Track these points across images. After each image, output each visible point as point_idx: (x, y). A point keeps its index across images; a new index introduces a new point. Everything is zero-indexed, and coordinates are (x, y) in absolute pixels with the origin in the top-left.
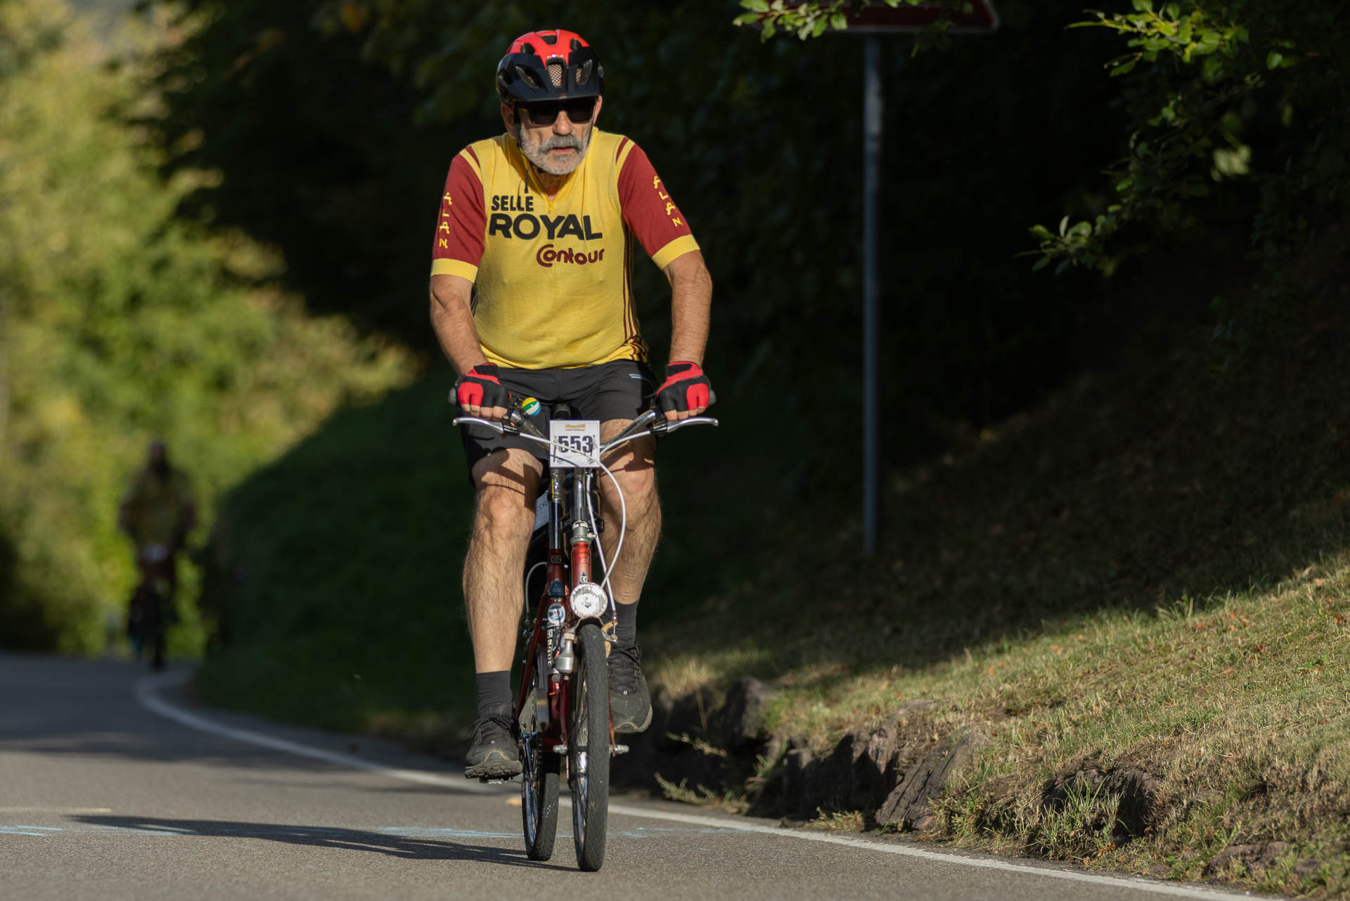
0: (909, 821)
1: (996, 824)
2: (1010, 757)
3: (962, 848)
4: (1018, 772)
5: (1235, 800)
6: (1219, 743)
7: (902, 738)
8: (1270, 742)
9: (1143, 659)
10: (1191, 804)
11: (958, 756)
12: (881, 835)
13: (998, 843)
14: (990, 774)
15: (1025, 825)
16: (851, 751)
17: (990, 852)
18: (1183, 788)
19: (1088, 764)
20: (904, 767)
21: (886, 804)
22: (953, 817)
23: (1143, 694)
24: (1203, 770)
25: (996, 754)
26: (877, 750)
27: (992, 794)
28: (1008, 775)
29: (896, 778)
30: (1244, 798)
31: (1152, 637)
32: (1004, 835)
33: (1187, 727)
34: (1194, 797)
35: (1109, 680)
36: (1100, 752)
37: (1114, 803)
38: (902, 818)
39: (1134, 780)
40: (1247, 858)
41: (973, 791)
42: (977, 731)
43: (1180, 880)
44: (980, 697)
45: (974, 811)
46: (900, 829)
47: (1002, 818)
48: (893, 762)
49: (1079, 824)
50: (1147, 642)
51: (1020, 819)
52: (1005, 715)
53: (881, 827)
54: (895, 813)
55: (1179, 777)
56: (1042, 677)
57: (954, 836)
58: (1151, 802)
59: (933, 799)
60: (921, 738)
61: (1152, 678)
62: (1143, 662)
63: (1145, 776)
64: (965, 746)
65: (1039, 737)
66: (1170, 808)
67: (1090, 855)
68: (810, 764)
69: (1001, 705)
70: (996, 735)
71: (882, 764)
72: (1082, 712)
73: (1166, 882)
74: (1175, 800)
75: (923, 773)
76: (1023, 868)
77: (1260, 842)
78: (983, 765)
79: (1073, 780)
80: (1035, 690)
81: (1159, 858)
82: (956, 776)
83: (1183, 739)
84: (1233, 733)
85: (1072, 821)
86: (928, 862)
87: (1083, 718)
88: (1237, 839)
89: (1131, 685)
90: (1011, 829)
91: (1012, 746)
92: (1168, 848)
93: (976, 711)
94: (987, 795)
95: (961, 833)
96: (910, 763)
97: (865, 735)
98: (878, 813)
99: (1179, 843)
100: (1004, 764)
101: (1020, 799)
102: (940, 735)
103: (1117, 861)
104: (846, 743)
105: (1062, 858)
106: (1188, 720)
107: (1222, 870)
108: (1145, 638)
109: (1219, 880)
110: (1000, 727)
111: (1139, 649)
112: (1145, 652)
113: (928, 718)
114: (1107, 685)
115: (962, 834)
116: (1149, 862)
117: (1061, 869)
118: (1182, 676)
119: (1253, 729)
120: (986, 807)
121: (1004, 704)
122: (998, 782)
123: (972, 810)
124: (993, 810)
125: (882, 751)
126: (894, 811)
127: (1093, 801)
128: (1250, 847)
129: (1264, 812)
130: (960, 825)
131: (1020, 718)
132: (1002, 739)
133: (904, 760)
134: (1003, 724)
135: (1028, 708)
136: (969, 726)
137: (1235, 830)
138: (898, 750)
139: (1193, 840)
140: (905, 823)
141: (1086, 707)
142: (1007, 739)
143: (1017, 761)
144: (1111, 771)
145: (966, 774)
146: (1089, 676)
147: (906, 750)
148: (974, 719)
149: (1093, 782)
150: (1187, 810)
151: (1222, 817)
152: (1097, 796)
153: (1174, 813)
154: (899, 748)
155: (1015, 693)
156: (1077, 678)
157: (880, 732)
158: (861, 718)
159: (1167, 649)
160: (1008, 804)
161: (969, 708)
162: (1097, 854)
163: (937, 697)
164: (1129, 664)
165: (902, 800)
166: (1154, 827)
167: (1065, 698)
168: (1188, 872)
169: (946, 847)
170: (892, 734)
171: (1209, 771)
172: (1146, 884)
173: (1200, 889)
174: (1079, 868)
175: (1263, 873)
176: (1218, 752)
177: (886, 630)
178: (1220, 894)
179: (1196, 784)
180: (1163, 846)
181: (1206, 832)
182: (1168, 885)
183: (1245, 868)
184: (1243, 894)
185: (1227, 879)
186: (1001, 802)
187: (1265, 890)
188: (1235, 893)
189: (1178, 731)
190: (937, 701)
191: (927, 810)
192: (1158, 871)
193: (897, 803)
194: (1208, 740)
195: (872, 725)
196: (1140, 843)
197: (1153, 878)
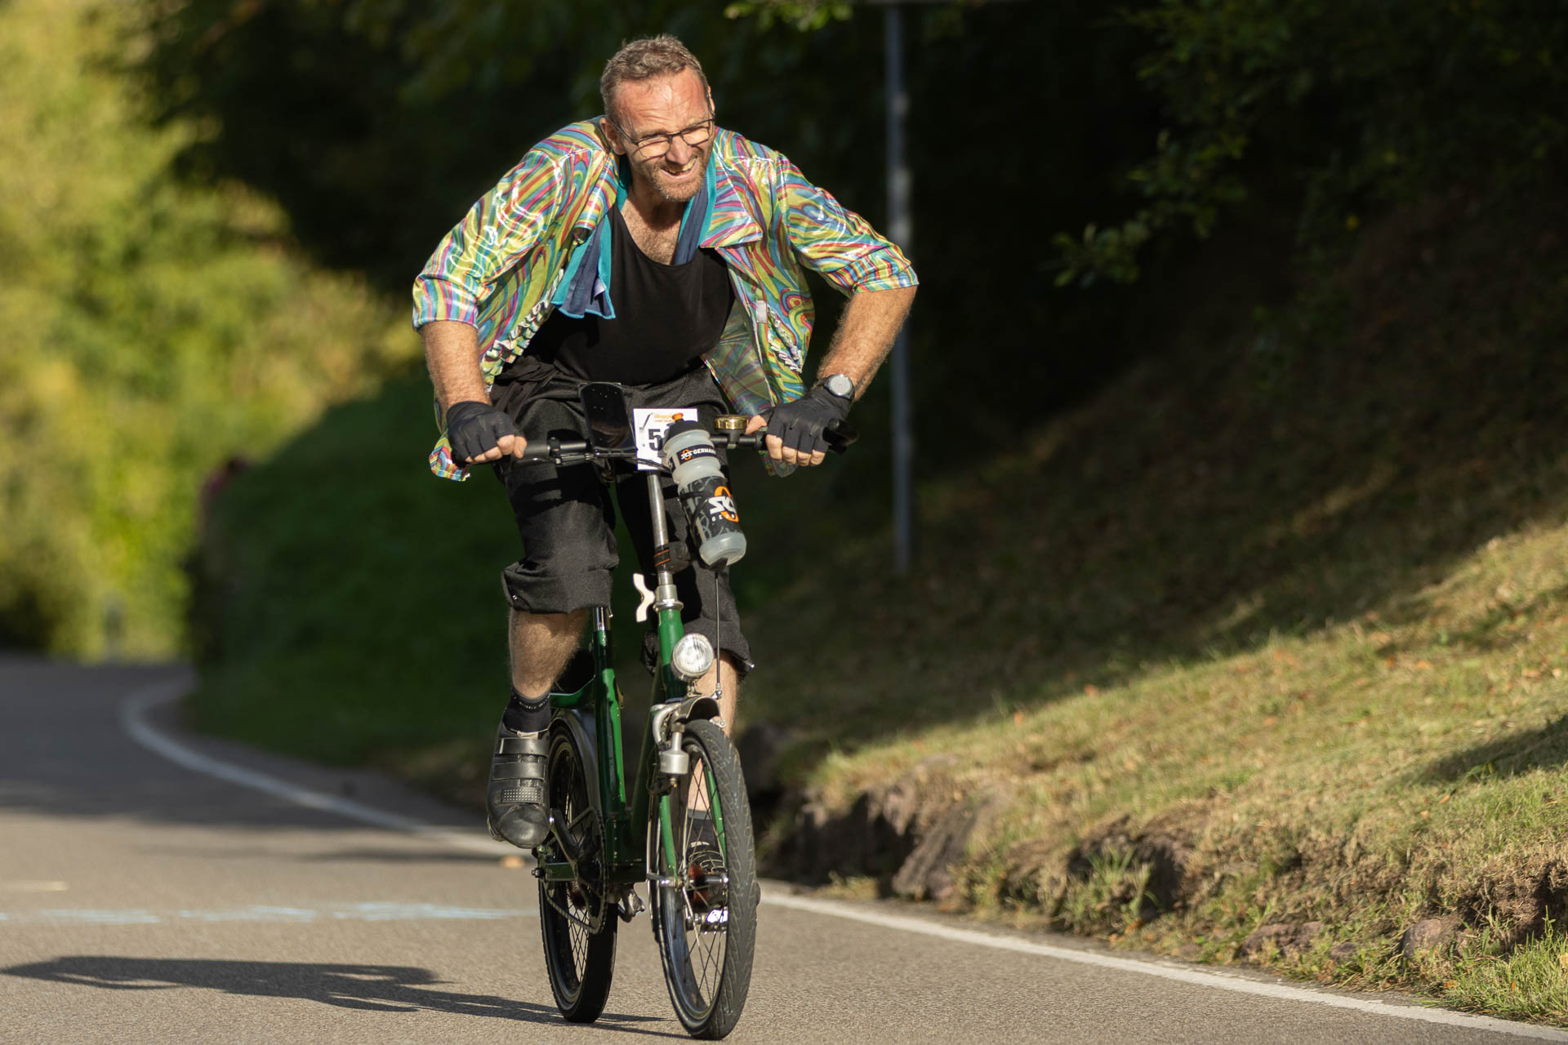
0: (928, 890)
1: (1019, 894)
2: (1037, 818)
3: (984, 921)
4: (1044, 836)
5: (1270, 875)
6: (1253, 809)
7: (921, 797)
8: (1307, 810)
9: (1180, 707)
10: (1223, 877)
11: (979, 819)
12: (899, 904)
13: (1023, 917)
14: (1015, 838)
15: (1050, 897)
16: (868, 811)
17: (1012, 927)
18: (1215, 859)
19: (1117, 830)
20: (923, 830)
21: (904, 870)
22: (973, 887)
23: (1180, 748)
24: (1236, 839)
25: (1019, 816)
26: (895, 811)
27: (1016, 861)
28: (1033, 839)
29: (914, 842)
30: (1279, 871)
31: (1190, 683)
32: (1027, 908)
33: (1222, 790)
34: (1226, 869)
35: (1142, 731)
36: (1128, 817)
37: (1143, 874)
38: (921, 886)
39: (1164, 849)
40: (1281, 939)
41: (996, 858)
42: (1001, 791)
43: (1210, 964)
44: (1004, 750)
45: (997, 879)
46: (918, 898)
47: (1025, 889)
48: (912, 824)
49: (1106, 896)
50: (1184, 687)
51: (1045, 890)
52: (1032, 771)
53: (896, 895)
54: (913, 880)
55: (1212, 847)
56: (1071, 728)
57: (975, 908)
58: (1181, 875)
59: (953, 865)
60: (941, 797)
61: (1189, 729)
62: (1179, 709)
63: (1175, 845)
64: (987, 807)
65: (1067, 795)
66: (1200, 881)
67: (1115, 931)
68: (825, 823)
69: (1027, 759)
70: (1020, 794)
71: (900, 825)
72: (1114, 769)
73: (1195, 965)
74: (1207, 873)
75: (943, 837)
76: (1046, 949)
77: (1295, 922)
78: (1006, 827)
79: (1099, 848)
80: (1063, 742)
81: (1189, 937)
82: (978, 841)
83: (1216, 803)
84: (1268, 798)
85: (1098, 894)
86: (943, 942)
87: (1114, 776)
88: (1270, 919)
89: (1167, 737)
90: (1034, 902)
91: (1039, 807)
92: (1199, 926)
93: (1000, 766)
94: (1010, 862)
95: (983, 903)
96: (929, 825)
97: (880, 794)
98: (895, 880)
99: (1210, 921)
100: (1028, 827)
101: (1044, 867)
102: (962, 794)
103: (1146, 940)
104: (862, 802)
105: (1089, 935)
106: (1222, 781)
107: (1254, 953)
108: (1182, 683)
109: (1251, 964)
110: (1025, 785)
111: (1176, 696)
112: (1183, 699)
113: (948, 775)
114: (1140, 737)
115: (985, 905)
116: (1178, 942)
117: (1085, 949)
119: (1291, 794)
120: (1009, 875)
121: (1031, 758)
122: (1023, 847)
123: (994, 878)
124: (1016, 878)
125: (900, 813)
126: (912, 877)
127: (1121, 872)
128: (1285, 927)
129: (1299, 888)
130: (981, 895)
131: (1048, 773)
132: (1026, 799)
133: (923, 822)
134: (1029, 781)
135: (1056, 762)
136: (991, 784)
137: (1268, 908)
138: (917, 810)
139: (1225, 918)
140: (925, 891)
141: (1118, 762)
142: (1033, 799)
143: (1043, 823)
144: (1140, 838)
145: (988, 838)
146: (1122, 726)
147: (926, 811)
148: (998, 776)
149: (1121, 850)
150: (1219, 885)
151: (1254, 893)
152: (1126, 865)
153: (1205, 886)
154: (919, 808)
155: (1042, 746)
156: (1108, 729)
157: (897, 790)
158: (879, 772)
159: (1204, 696)
160: (1032, 873)
161: (992, 763)
162: (1124, 931)
163: (959, 750)
164: (1166, 712)
165: (921, 866)
166: (1184, 901)
167: (1095, 753)
168: (1218, 955)
169: (966, 920)
170: (910, 792)
171: (1243, 842)
172: (1172, 970)
173: (1230, 975)
174: (1105, 947)
175: (1297, 957)
176: (1252, 820)
177: (914, 664)
178: (1250, 983)
179: (1229, 856)
180: (1194, 924)
181: (1239, 910)
182: (1195, 971)
183: (1278, 951)
184: (1275, 982)
185: (1259, 964)
186: (1025, 870)
187: (1298, 978)
188: (1266, 982)
189: (1211, 794)
190: (960, 757)
191: (946, 878)
192: (1187, 954)
193: (916, 870)
194: (1243, 805)
195: (890, 781)
196: (1169, 920)
197: (1182, 960)
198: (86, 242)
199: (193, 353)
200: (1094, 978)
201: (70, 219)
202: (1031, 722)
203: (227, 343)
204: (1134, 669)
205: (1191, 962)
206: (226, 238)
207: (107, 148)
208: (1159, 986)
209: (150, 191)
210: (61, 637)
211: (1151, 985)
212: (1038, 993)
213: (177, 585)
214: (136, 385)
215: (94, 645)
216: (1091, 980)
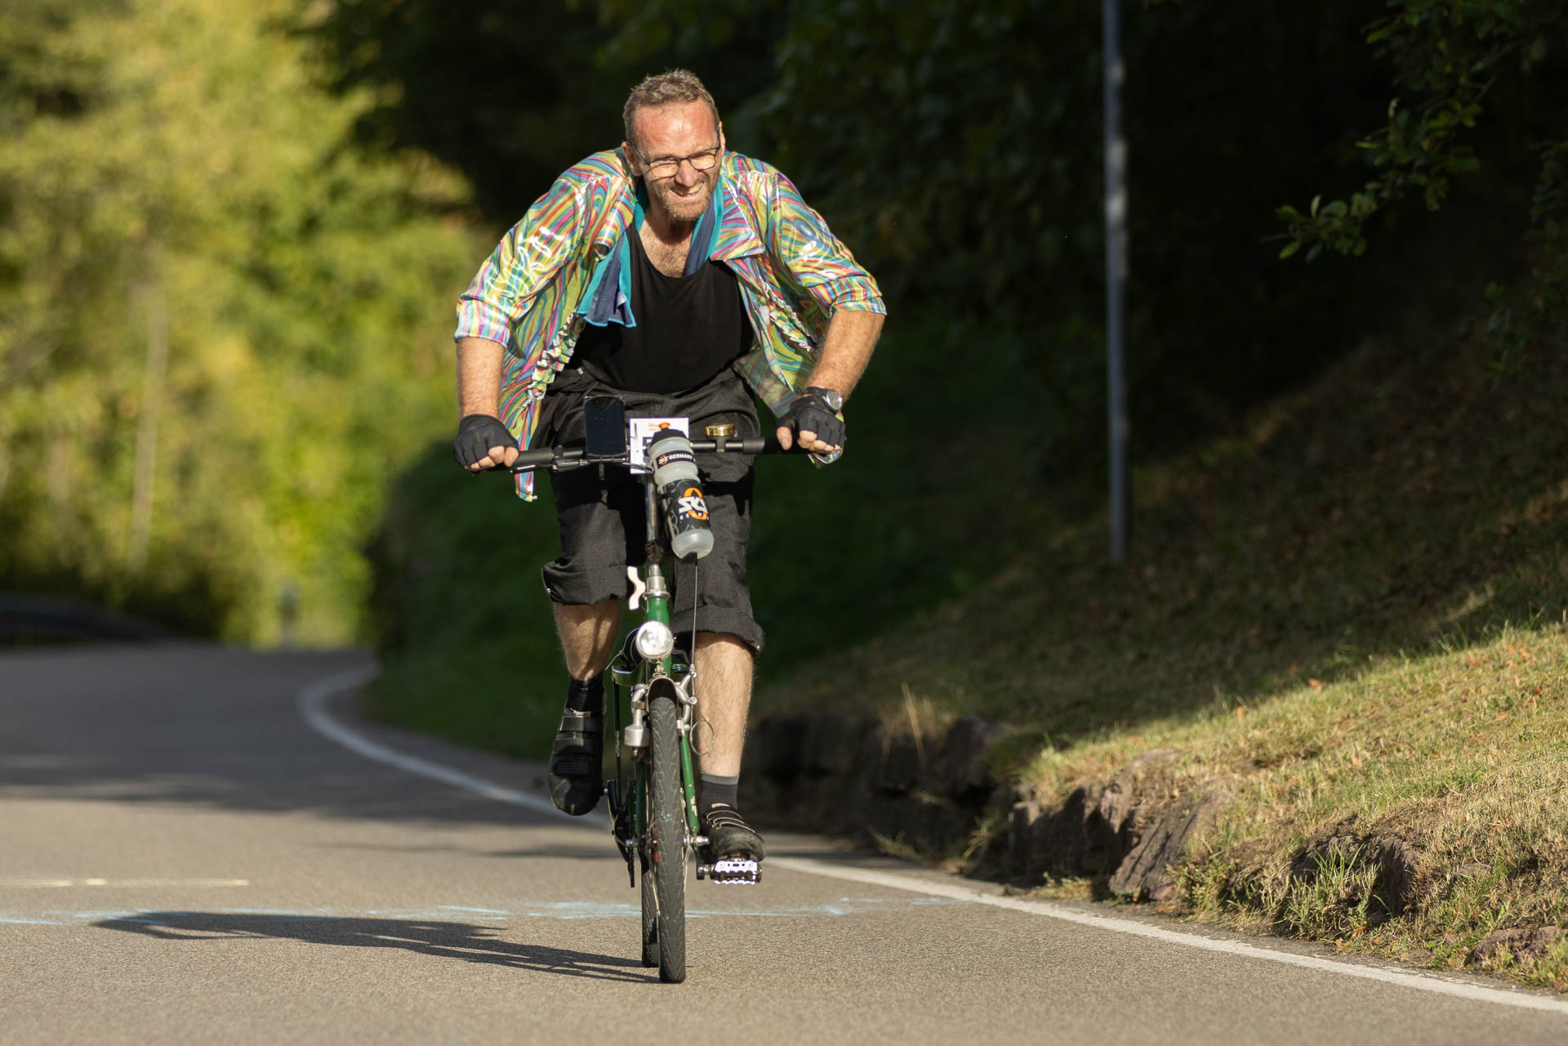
0: (1145, 891)
1: (1241, 895)
2: (1259, 817)
3: (1204, 924)
4: (1267, 836)
5: (1503, 877)
6: (1486, 809)
7: (1138, 794)
8: (1542, 809)
9: (1409, 701)
10: (1455, 879)
11: (1200, 816)
12: (1115, 906)
13: (1244, 920)
14: (1236, 837)
15: (1273, 898)
16: (1083, 807)
17: (1234, 930)
18: (1446, 860)
19: (1343, 830)
20: (1140, 828)
21: (1120, 870)
22: (1193, 888)
23: (1409, 744)
24: (1468, 839)
25: (1242, 814)
26: (1111, 808)
27: (1238, 861)
28: (1256, 838)
29: (1131, 841)
30: (1512, 875)
31: (1419, 676)
32: (1249, 910)
33: (1454, 787)
34: (1458, 871)
35: (1370, 726)
36: (1355, 816)
37: (1371, 876)
38: (1138, 886)
39: (1393, 849)
40: (1516, 944)
41: (1217, 857)
42: (1222, 787)
43: (1441, 970)
44: (1226, 745)
45: (1218, 880)
46: (1135, 900)
47: (1247, 890)
48: (1128, 822)
49: (1332, 898)
50: (1413, 681)
51: (1268, 892)
52: (1254, 768)
53: (1113, 896)
54: (1130, 881)
55: (1442, 848)
56: (1296, 723)
57: (1195, 910)
58: (1410, 876)
59: (1172, 865)
60: (1159, 794)
61: (1419, 725)
62: (1409, 704)
63: (1405, 845)
64: (1208, 805)
65: (1291, 793)
66: (1431, 883)
67: (1341, 935)
68: (1038, 820)
69: (1250, 755)
70: (1243, 791)
71: (1116, 823)
72: (1340, 765)
73: (1425, 971)
74: (1438, 874)
75: (1161, 835)
76: (1269, 953)
77: (1530, 926)
78: (1228, 825)
79: (1325, 848)
80: (1288, 737)
81: (1419, 941)
82: (1197, 841)
83: (1448, 801)
84: (1502, 797)
85: (1324, 896)
86: (1162, 944)
87: (1340, 772)
88: (1504, 923)
89: (1395, 733)
90: (1257, 903)
91: (1262, 804)
92: (1429, 930)
93: (1222, 762)
94: (1232, 862)
95: (1203, 905)
96: (1147, 823)
97: (1096, 789)
98: (1112, 880)
99: (1440, 925)
100: (1251, 826)
101: (1268, 867)
102: (1181, 791)
103: (1374, 944)
104: (1077, 798)
105: (1313, 938)
106: (1454, 779)
107: (1487, 958)
108: (1412, 675)
109: (1484, 970)
110: (1248, 782)
111: (1405, 689)
112: (1412, 692)
113: (1168, 771)
114: (1368, 732)
115: (1205, 907)
116: (1408, 947)
117: (1310, 954)
118: (1452, 723)
119: (1526, 792)
120: (1230, 876)
121: (1253, 754)
122: (1245, 847)
123: (1215, 879)
124: (1237, 879)
125: (1116, 810)
126: (1129, 877)
127: (1348, 873)
128: (1520, 931)
129: (1535, 890)
130: (1201, 897)
131: (1271, 770)
132: (1249, 796)
133: (1140, 819)
134: (1251, 777)
135: (1280, 758)
136: (1213, 781)
137: (1503, 911)
138: (1133, 808)
139: (1457, 921)
140: (1142, 892)
141: (1344, 758)
142: (1256, 797)
143: (1267, 822)
144: (1368, 838)
145: (1209, 836)
146: (1348, 721)
147: (1143, 809)
148: (1219, 772)
149: (1348, 850)
150: (1451, 886)
151: (1488, 896)
152: (1353, 866)
153: (1436, 889)
154: (1136, 805)
155: (1266, 742)
156: (1334, 724)
157: (1114, 787)
158: (1095, 768)
159: (1436, 689)
160: (1255, 873)
161: (1213, 759)
162: (1351, 935)
163: (1178, 745)
164: (1394, 707)
165: (1138, 866)
166: (1414, 904)
167: (1320, 748)
168: (1449, 960)
169: (1186, 922)
170: (1127, 789)
171: (1474, 842)
172: (1402, 976)
173: (1462, 981)
174: (1330, 951)
175: (1532, 963)
176: (1485, 820)
177: (1131, 656)
178: (1482, 989)
179: (1460, 857)
180: (1424, 928)
181: (1471, 913)
182: (1426, 977)
183: (1512, 956)
184: (1509, 989)
185: (1492, 970)
186: (1247, 871)
187: (1534, 984)
188: (1500, 988)
189: (1442, 792)
190: (1178, 751)
191: (1166, 879)
192: (1418, 959)
193: (1133, 870)
194: (1475, 805)
195: (1106, 778)
196: (1397, 923)
197: (1412, 966)
198: (263, 211)
199: (372, 327)
200: (1320, 984)
201: (244, 188)
202: (1253, 716)
203: (408, 317)
204: (1362, 661)
205: (1422, 968)
206: (409, 208)
207: (283, 115)
208: (1389, 992)
209: (330, 160)
210: (235, 621)
211: (1380, 991)
212: (1262, 1000)
213: (356, 568)
214: (312, 359)
215: (268, 631)
216: (1317, 986)
